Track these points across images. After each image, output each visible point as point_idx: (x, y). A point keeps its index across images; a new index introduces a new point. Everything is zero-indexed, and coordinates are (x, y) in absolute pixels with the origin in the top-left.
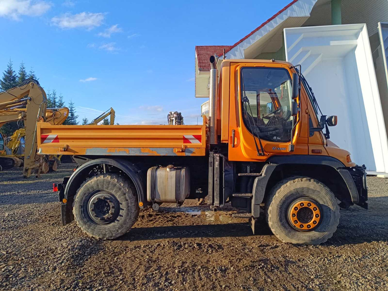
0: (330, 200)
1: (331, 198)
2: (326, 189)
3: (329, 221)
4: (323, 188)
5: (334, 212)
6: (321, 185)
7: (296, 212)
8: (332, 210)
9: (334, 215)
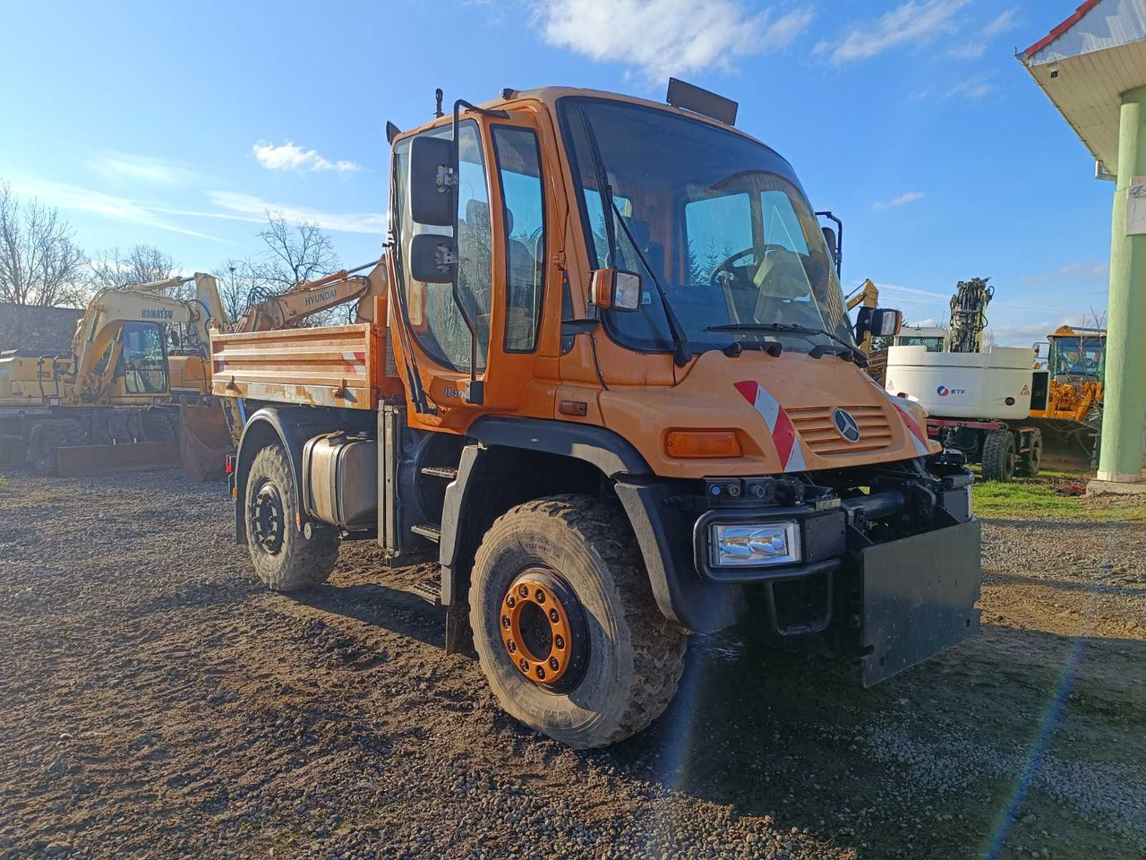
0: (600, 594)
1: (602, 589)
2: (591, 551)
3: (599, 672)
4: (582, 546)
5: (613, 647)
6: (579, 533)
7: (510, 611)
8: (607, 636)
9: (613, 654)
